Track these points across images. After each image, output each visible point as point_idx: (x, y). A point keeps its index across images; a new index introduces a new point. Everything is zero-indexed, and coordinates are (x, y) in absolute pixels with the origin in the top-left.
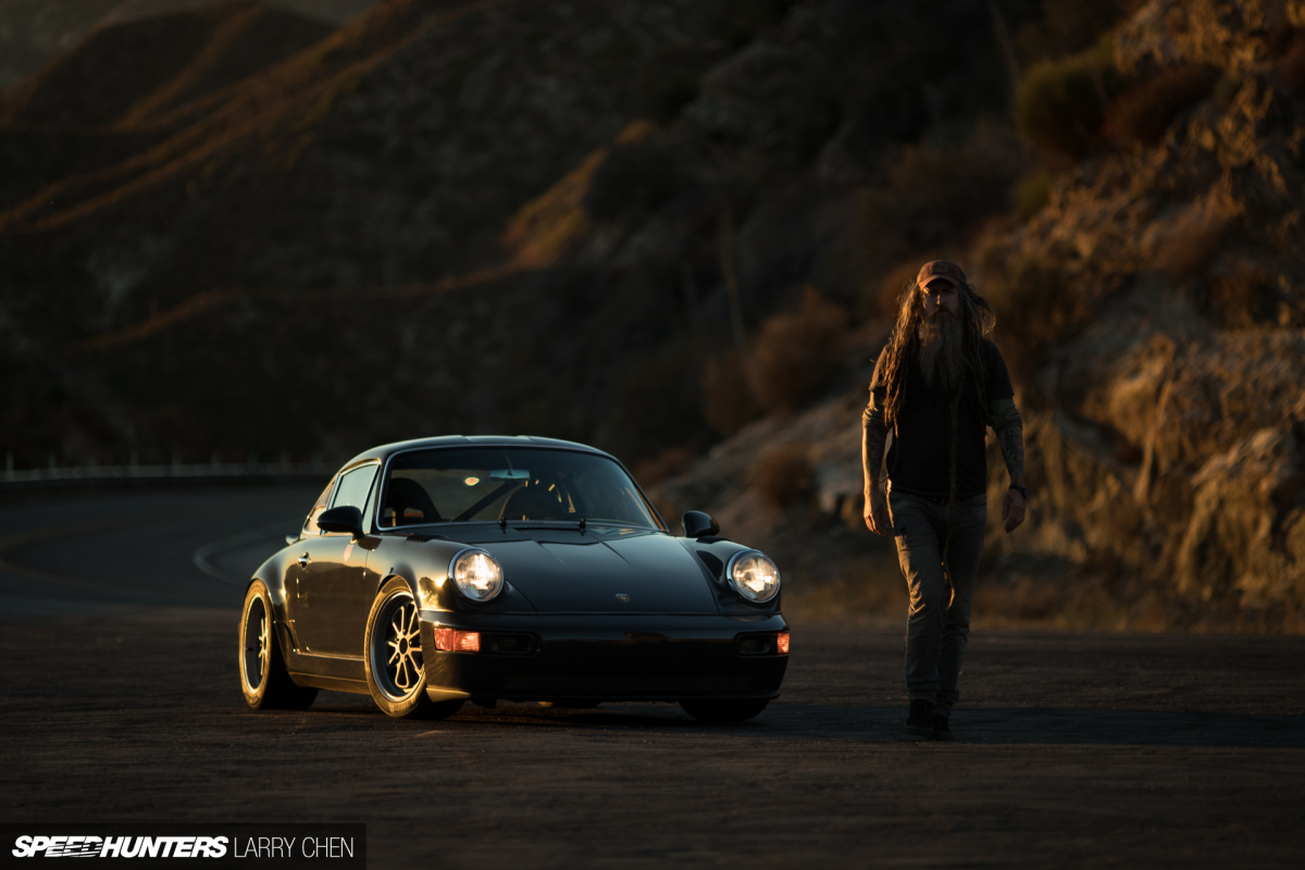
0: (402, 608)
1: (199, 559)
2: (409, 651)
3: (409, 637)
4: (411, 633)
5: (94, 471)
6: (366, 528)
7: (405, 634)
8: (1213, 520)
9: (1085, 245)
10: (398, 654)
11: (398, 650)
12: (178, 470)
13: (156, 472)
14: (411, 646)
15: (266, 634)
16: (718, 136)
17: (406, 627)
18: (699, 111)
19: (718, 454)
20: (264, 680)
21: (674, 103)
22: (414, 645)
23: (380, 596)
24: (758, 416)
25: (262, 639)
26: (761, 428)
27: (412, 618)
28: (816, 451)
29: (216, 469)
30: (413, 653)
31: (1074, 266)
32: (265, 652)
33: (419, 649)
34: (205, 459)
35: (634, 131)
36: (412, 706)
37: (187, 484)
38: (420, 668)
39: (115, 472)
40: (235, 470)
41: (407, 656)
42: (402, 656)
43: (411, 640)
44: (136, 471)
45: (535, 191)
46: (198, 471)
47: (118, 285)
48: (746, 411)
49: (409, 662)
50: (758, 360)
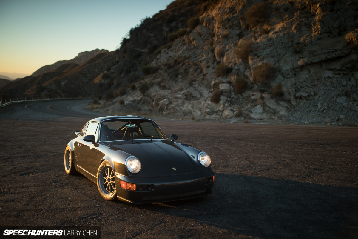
0: (108, 169)
1: (68, 108)
2: (111, 182)
3: (110, 178)
4: (111, 177)
5: (60, 99)
6: (96, 141)
7: (109, 177)
8: (161, 107)
9: (149, 82)
10: (107, 182)
11: (107, 181)
12: (67, 99)
13: (65, 99)
14: (111, 181)
15: (70, 158)
16: (113, 73)
17: (110, 174)
18: (111, 70)
19: (115, 99)
20: (70, 168)
21: (109, 70)
22: (112, 180)
23: (102, 164)
24: (118, 96)
25: (69, 158)
26: (119, 97)
27: (112, 172)
28: (124, 99)
29: (70, 98)
30: (112, 183)
31: (148, 84)
32: (70, 162)
33: (114, 182)
34: (69, 98)
35: (105, 72)
36: (112, 199)
37: (68, 100)
38: (114, 187)
39: (62, 99)
40: (72, 99)
41: (110, 183)
42: (108, 183)
43: (111, 179)
44: (63, 99)
45: (95, 78)
46: (69, 99)
47: (63, 84)
48: (117, 96)
49: (110, 185)
50: (118, 91)
